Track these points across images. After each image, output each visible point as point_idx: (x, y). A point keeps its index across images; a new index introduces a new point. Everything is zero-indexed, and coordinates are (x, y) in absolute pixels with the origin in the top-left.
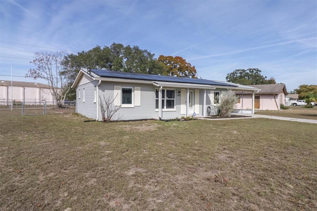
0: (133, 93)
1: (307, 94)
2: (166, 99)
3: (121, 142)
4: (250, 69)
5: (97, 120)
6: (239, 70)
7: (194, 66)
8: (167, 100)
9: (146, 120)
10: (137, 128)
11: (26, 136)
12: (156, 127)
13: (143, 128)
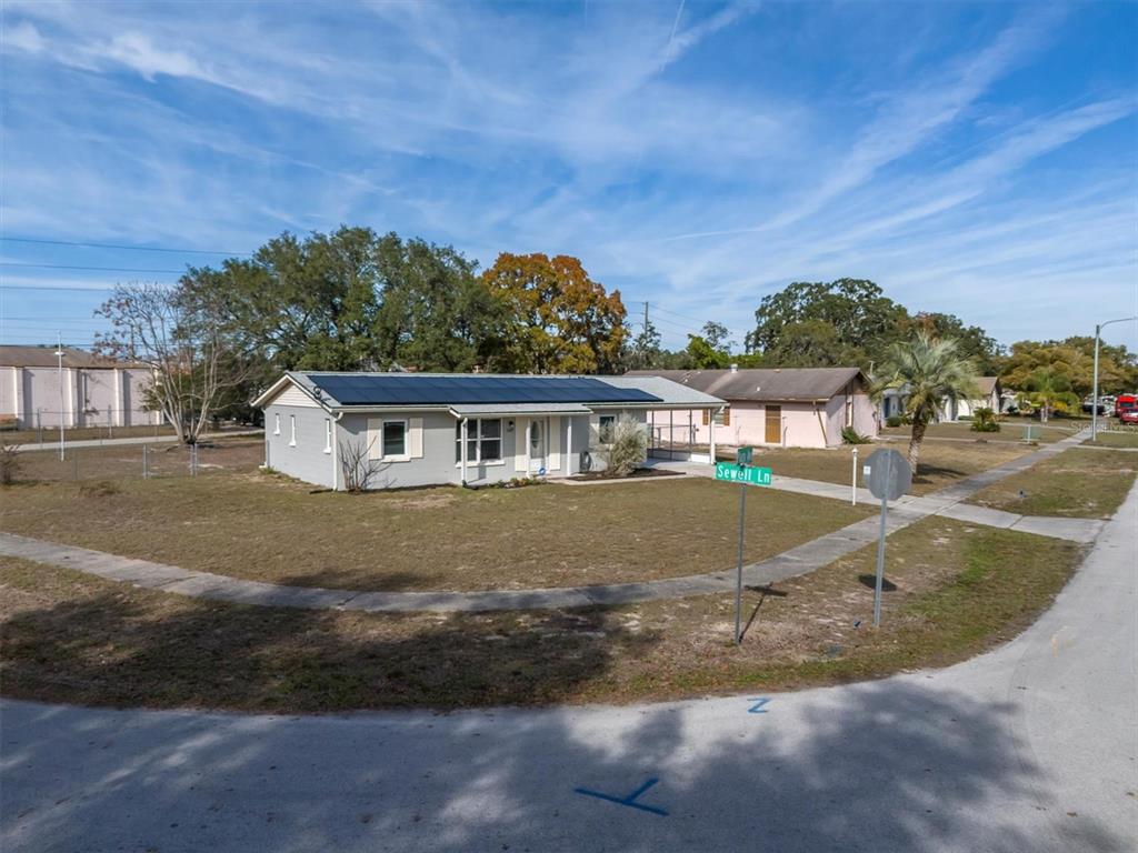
0: (406, 435)
1: (1029, 375)
2: (480, 438)
3: (390, 523)
4: (844, 282)
5: (334, 488)
6: (800, 287)
7: (617, 292)
8: (483, 443)
9: (433, 486)
10: (414, 503)
11: (187, 523)
12: (448, 500)
13: (426, 503)
